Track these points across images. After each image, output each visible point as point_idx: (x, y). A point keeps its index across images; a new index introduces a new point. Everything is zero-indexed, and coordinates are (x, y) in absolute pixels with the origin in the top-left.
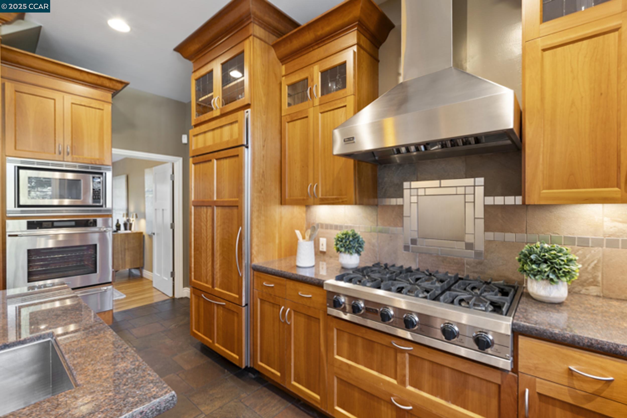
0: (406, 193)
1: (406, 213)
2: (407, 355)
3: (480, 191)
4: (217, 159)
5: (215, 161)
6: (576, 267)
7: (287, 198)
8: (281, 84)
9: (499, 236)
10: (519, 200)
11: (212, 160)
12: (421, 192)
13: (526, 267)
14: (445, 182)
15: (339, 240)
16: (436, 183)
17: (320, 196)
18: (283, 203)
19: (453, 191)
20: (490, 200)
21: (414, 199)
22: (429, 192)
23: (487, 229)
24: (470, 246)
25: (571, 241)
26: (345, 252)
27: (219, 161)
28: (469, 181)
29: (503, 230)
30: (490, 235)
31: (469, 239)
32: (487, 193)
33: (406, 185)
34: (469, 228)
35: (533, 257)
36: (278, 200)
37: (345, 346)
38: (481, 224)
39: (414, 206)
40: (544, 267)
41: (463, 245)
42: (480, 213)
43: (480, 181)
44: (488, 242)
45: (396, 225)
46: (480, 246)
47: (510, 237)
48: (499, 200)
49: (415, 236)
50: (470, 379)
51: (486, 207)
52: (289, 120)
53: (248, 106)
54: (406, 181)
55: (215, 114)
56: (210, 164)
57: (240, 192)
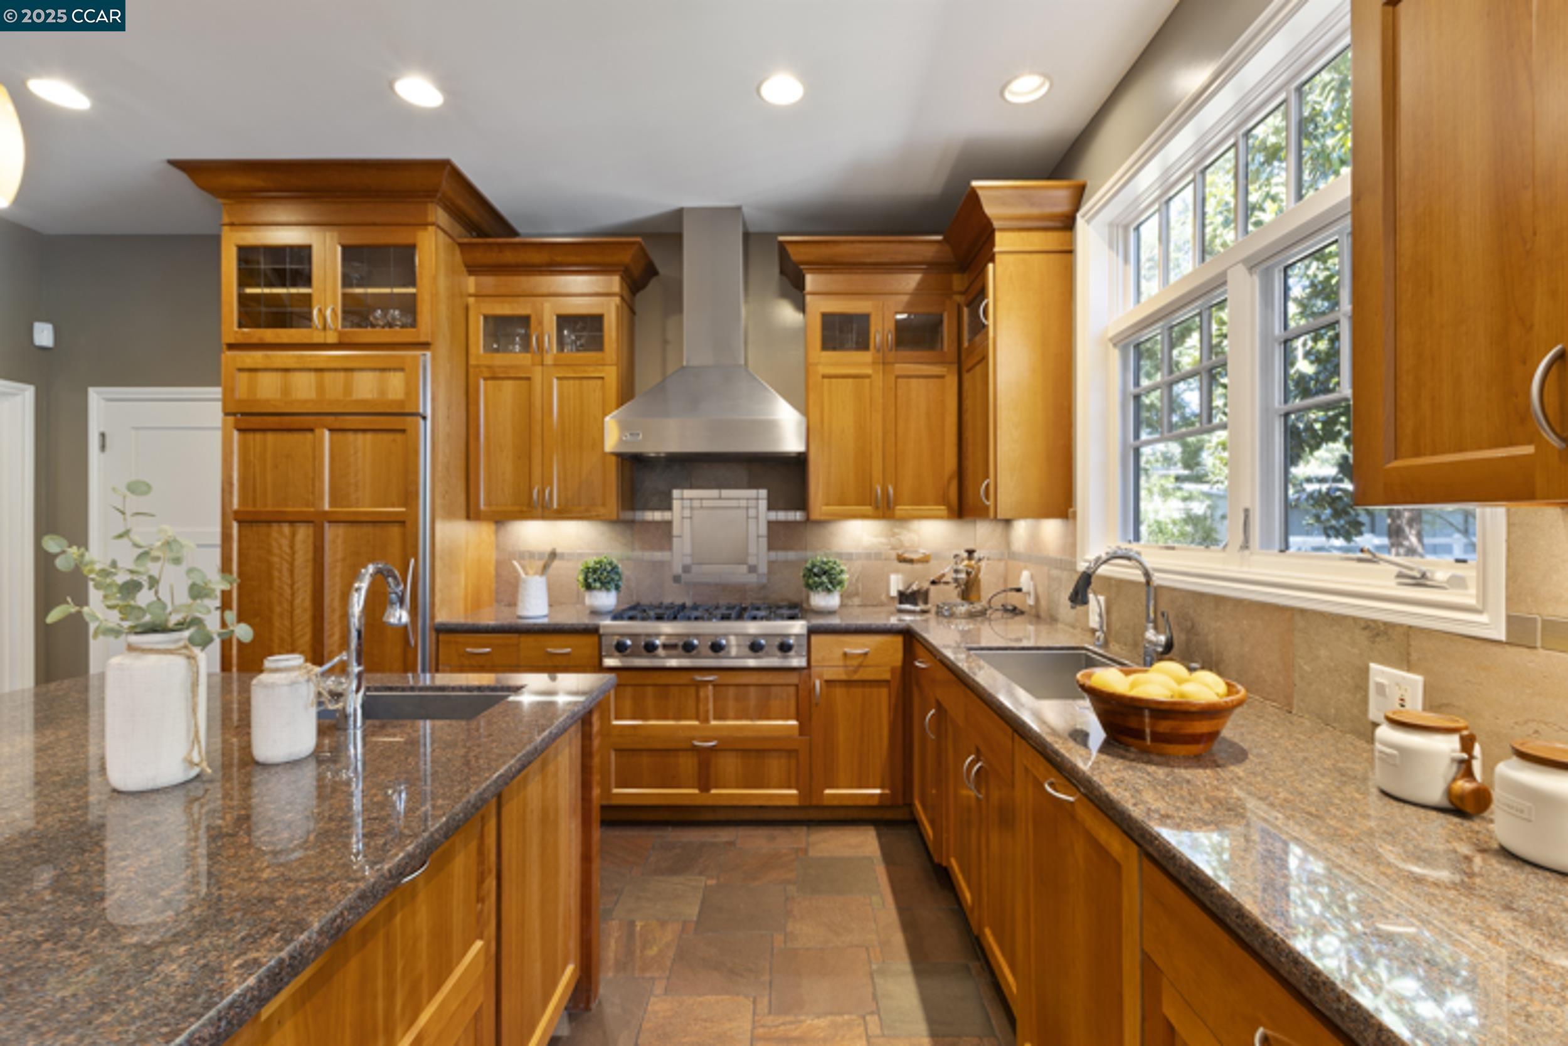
0: (676, 504)
1: (676, 531)
2: (710, 688)
3: (763, 504)
4: (330, 430)
5: (327, 433)
6: (845, 577)
7: (482, 507)
8: (467, 308)
9: (781, 555)
10: (798, 516)
11: (317, 431)
12: (696, 503)
13: (811, 581)
14: (726, 493)
15: (588, 571)
16: (714, 493)
17: (555, 506)
18: (472, 515)
19: (734, 503)
20: (774, 516)
21: (687, 513)
22: (705, 503)
23: (771, 547)
24: (753, 569)
25: (840, 555)
26: (600, 589)
27: (339, 436)
28: (752, 493)
29: (785, 548)
30: (773, 555)
31: (752, 561)
32: (771, 507)
33: (676, 493)
34: (752, 549)
35: (816, 570)
36: (463, 512)
38: (764, 542)
39: (687, 522)
40: (825, 579)
41: (744, 569)
42: (763, 530)
43: (763, 493)
44: (771, 563)
45: (661, 549)
46: (763, 568)
47: (791, 555)
48: (782, 516)
49: (688, 561)
50: (774, 690)
51: (770, 524)
52: (487, 375)
53: (425, 345)
54: (677, 487)
55: (318, 337)
56: (309, 436)
57: (409, 496)
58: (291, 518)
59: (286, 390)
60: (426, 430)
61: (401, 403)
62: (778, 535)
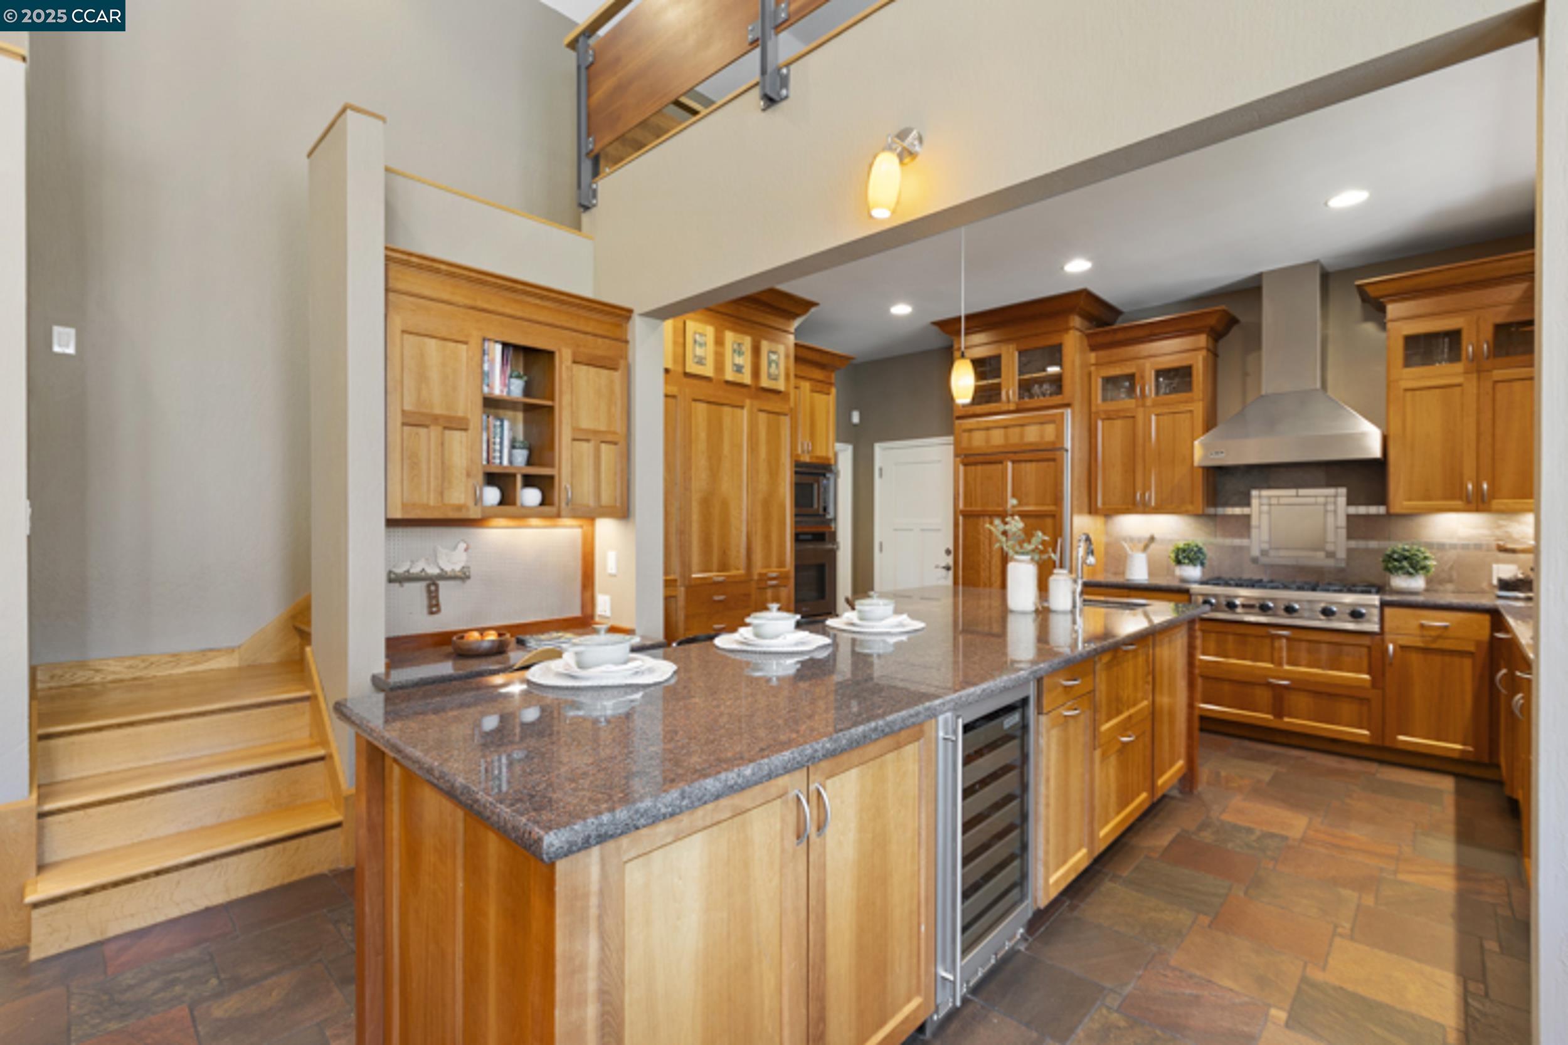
0: (1255, 502)
1: (1254, 522)
2: (1284, 641)
3: (1342, 500)
4: (1013, 462)
5: (1010, 465)
6: (1431, 563)
7: (1099, 504)
8: (1090, 374)
9: (1361, 544)
10: (1382, 510)
11: (1005, 463)
12: (1274, 501)
13: (1390, 565)
14: (1302, 492)
15: (1178, 551)
16: (1292, 492)
17: (1153, 504)
18: (1093, 510)
19: (1312, 500)
20: (1353, 510)
21: (1265, 508)
22: (1283, 501)
23: (1350, 537)
24: (1331, 555)
25: (1430, 546)
26: (1188, 564)
27: (1016, 465)
28: (1331, 491)
29: (1366, 537)
30: (1353, 544)
31: (1330, 547)
32: (1350, 502)
33: (1254, 493)
34: (1330, 537)
35: (1396, 556)
36: (1086, 508)
37: (1212, 645)
38: (1343, 532)
39: (1265, 517)
40: (1405, 564)
41: (1321, 554)
42: (1342, 521)
43: (1343, 491)
44: (1350, 551)
45: (1241, 536)
46: (1342, 554)
47: (1373, 544)
48: (1362, 510)
49: (1265, 546)
50: (1346, 648)
51: (1349, 517)
52: (1103, 416)
53: (1068, 405)
54: (1255, 488)
55: (1005, 408)
56: (1000, 466)
57: (1058, 500)
58: (990, 513)
59: (988, 440)
60: (1068, 458)
61: (1054, 443)
62: (1356, 527)
